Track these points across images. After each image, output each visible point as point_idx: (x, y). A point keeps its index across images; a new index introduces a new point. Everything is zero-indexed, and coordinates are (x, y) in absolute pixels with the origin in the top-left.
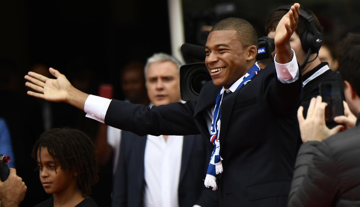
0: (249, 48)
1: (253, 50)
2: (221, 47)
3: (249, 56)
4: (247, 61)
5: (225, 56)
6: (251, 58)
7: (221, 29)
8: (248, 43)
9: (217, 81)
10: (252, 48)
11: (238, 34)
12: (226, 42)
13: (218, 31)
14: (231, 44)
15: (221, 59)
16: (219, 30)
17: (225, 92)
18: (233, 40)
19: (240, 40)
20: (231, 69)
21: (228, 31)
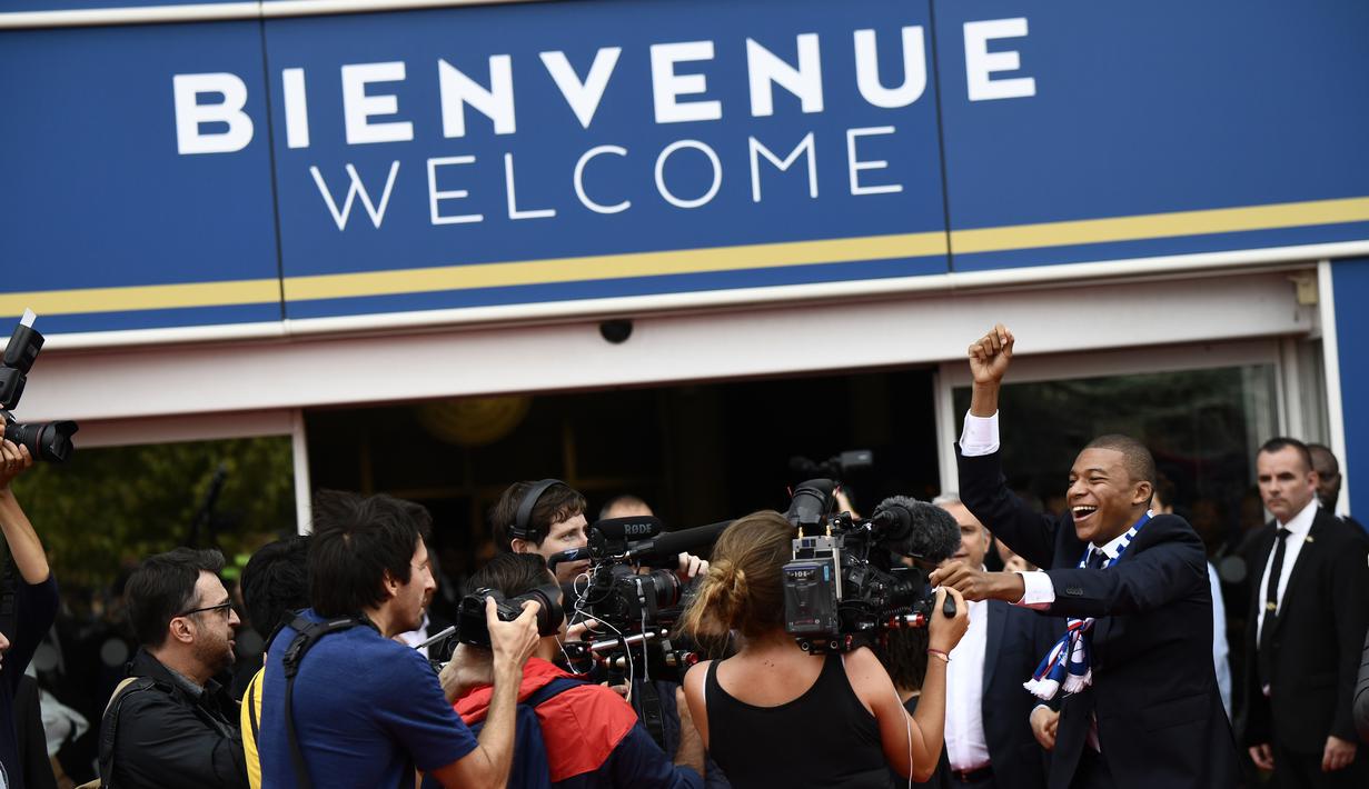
0: (1140, 484)
1: (1146, 489)
2: (1096, 474)
3: (1138, 496)
4: (1133, 504)
5: (1099, 488)
6: (1139, 500)
7: (1101, 446)
8: (1139, 476)
9: (1083, 533)
10: (1143, 485)
11: (1125, 458)
12: (1104, 467)
13: (1094, 449)
14: (1112, 470)
15: (1093, 493)
16: (1096, 447)
17: (1094, 551)
18: (1116, 466)
19: (1127, 469)
20: (1105, 513)
21: (1108, 451)
